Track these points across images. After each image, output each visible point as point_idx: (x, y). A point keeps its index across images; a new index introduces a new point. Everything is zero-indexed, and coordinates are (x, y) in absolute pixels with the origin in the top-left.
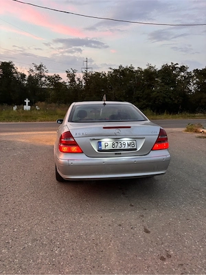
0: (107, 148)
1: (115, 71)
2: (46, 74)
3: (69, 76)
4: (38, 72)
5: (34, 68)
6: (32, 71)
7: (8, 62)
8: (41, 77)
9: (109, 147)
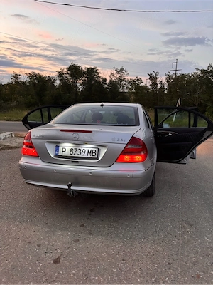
0: (64, 154)
1: (203, 71)
2: (126, 77)
3: (150, 78)
4: (118, 76)
5: (115, 72)
6: (113, 75)
7: (93, 67)
8: (121, 80)
9: (67, 153)
